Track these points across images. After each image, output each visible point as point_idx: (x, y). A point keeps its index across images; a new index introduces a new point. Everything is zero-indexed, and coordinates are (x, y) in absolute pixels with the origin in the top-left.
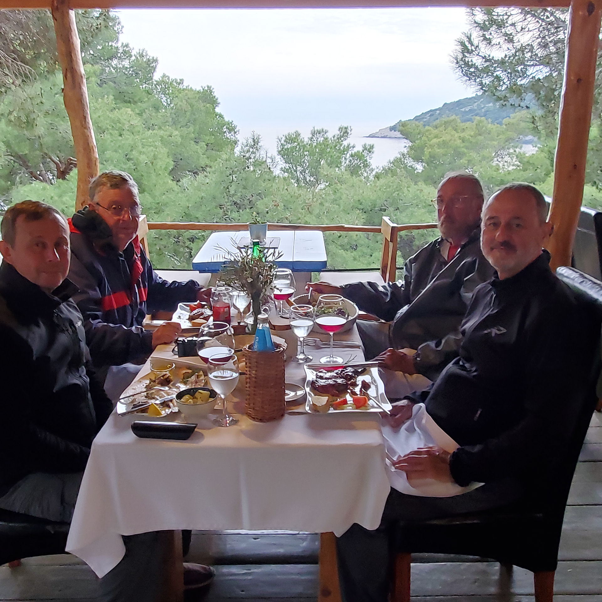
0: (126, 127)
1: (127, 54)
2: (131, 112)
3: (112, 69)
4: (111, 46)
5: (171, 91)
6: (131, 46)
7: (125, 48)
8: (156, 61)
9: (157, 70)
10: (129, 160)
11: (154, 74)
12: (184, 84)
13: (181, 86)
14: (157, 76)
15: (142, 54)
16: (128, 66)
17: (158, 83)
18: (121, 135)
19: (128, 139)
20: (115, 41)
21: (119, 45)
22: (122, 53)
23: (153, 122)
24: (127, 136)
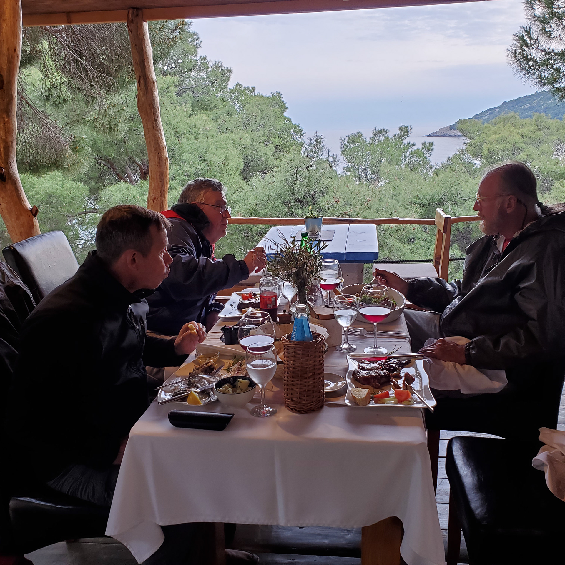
0: (201, 132)
1: (204, 64)
2: (205, 118)
3: (191, 80)
4: (191, 59)
5: (243, 98)
6: (208, 59)
7: (202, 61)
8: (230, 71)
9: (231, 79)
10: (203, 161)
11: (229, 83)
12: (256, 91)
13: (252, 94)
14: (231, 85)
15: (218, 65)
16: (206, 77)
17: (232, 91)
18: (196, 139)
19: (203, 142)
20: (194, 55)
21: (198, 58)
22: (200, 65)
23: (226, 126)
24: (202, 140)
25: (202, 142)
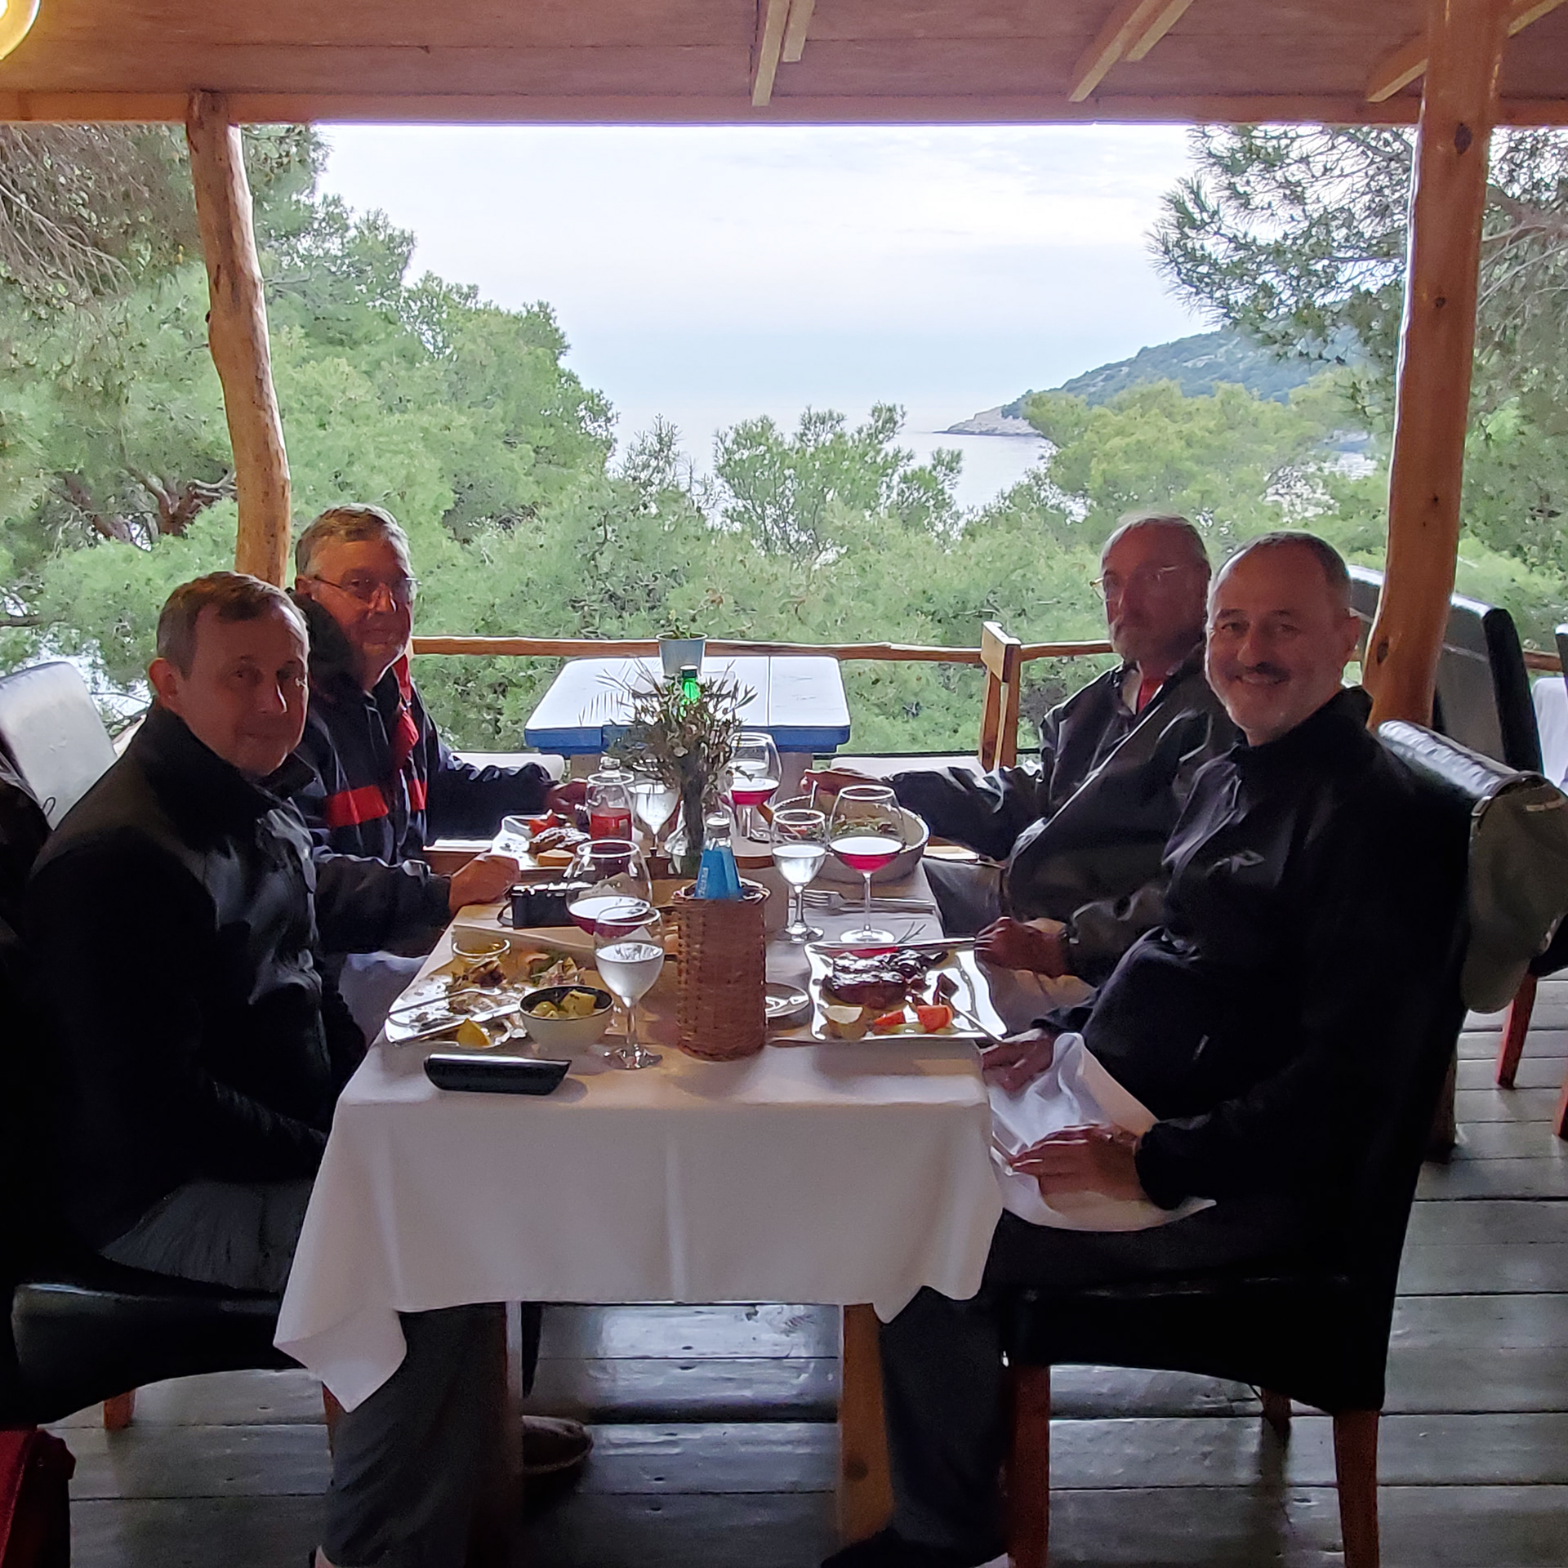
0: (337, 405)
1: (336, 222)
2: (347, 369)
3: (297, 260)
4: (298, 201)
5: (444, 316)
6: (347, 203)
7: (331, 209)
8: (409, 240)
9: (411, 262)
10: (343, 486)
11: (405, 272)
12: (479, 297)
13: (470, 304)
14: (411, 279)
15: (375, 222)
16: (340, 254)
17: (413, 295)
18: (322, 426)
19: (342, 435)
20: (308, 191)
21: (317, 199)
22: (324, 219)
23: (400, 392)
24: (339, 428)
25: (340, 435)
